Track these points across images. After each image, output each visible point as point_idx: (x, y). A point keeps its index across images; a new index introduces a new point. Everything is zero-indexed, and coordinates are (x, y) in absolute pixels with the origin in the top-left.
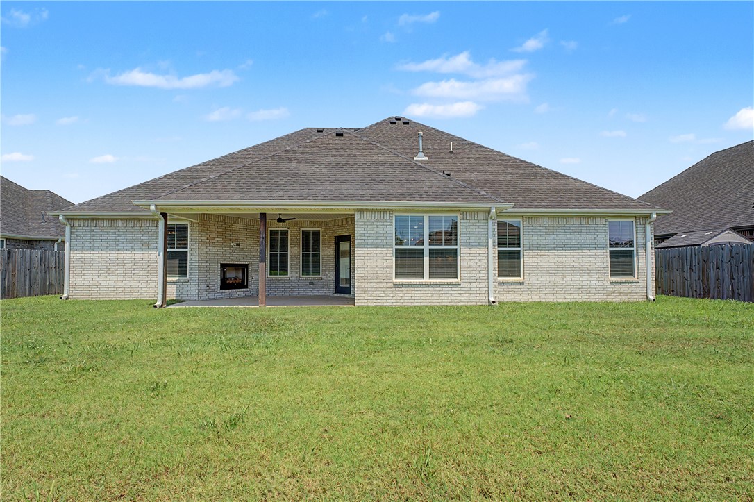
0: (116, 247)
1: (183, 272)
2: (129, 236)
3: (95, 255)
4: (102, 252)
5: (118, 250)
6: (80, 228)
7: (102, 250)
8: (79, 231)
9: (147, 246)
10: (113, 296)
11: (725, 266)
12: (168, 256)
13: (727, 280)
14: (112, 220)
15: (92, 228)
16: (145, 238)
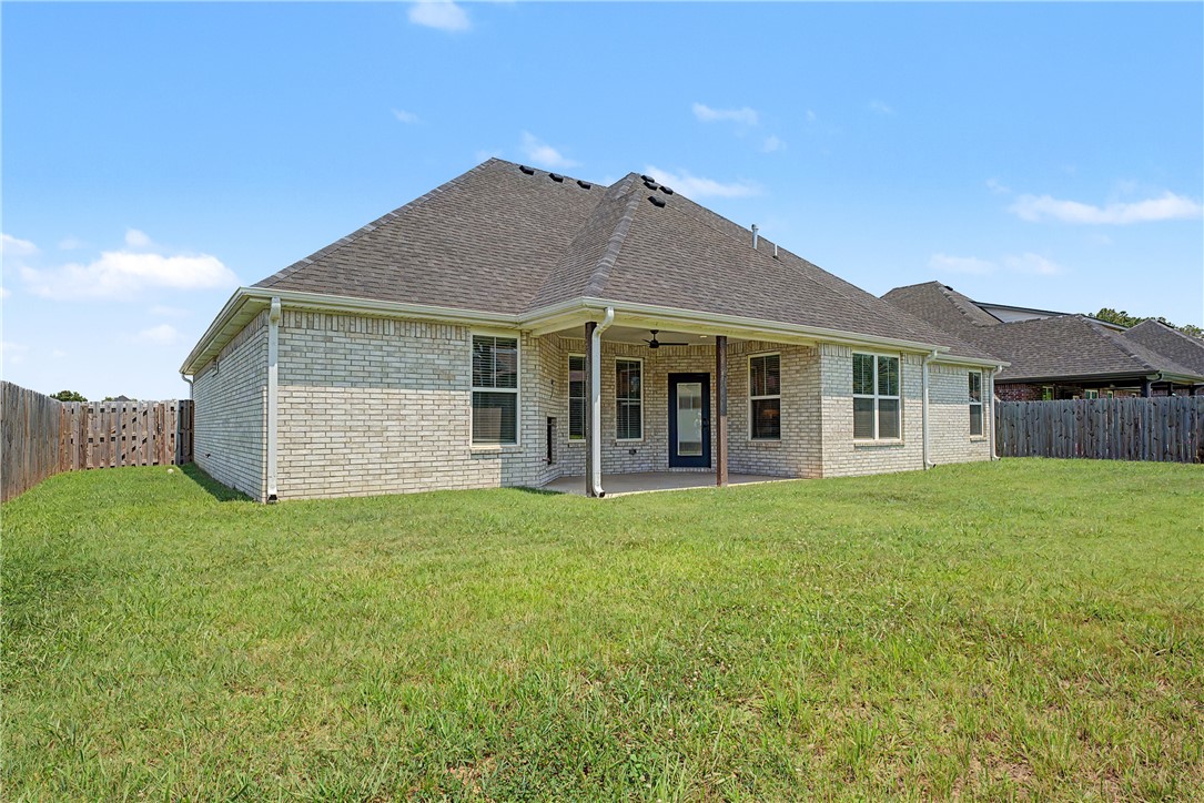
0: (382, 378)
1: (508, 434)
2: (411, 357)
3: (335, 394)
4: (354, 390)
5: (389, 385)
6: (297, 331)
7: (354, 384)
8: (299, 338)
9: (445, 379)
10: (378, 487)
11: (1020, 423)
12: (481, 401)
13: (1022, 436)
14: (376, 319)
15: (329, 333)
16: (442, 362)
